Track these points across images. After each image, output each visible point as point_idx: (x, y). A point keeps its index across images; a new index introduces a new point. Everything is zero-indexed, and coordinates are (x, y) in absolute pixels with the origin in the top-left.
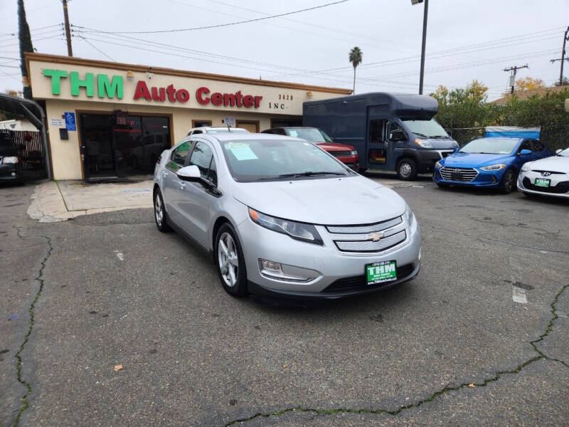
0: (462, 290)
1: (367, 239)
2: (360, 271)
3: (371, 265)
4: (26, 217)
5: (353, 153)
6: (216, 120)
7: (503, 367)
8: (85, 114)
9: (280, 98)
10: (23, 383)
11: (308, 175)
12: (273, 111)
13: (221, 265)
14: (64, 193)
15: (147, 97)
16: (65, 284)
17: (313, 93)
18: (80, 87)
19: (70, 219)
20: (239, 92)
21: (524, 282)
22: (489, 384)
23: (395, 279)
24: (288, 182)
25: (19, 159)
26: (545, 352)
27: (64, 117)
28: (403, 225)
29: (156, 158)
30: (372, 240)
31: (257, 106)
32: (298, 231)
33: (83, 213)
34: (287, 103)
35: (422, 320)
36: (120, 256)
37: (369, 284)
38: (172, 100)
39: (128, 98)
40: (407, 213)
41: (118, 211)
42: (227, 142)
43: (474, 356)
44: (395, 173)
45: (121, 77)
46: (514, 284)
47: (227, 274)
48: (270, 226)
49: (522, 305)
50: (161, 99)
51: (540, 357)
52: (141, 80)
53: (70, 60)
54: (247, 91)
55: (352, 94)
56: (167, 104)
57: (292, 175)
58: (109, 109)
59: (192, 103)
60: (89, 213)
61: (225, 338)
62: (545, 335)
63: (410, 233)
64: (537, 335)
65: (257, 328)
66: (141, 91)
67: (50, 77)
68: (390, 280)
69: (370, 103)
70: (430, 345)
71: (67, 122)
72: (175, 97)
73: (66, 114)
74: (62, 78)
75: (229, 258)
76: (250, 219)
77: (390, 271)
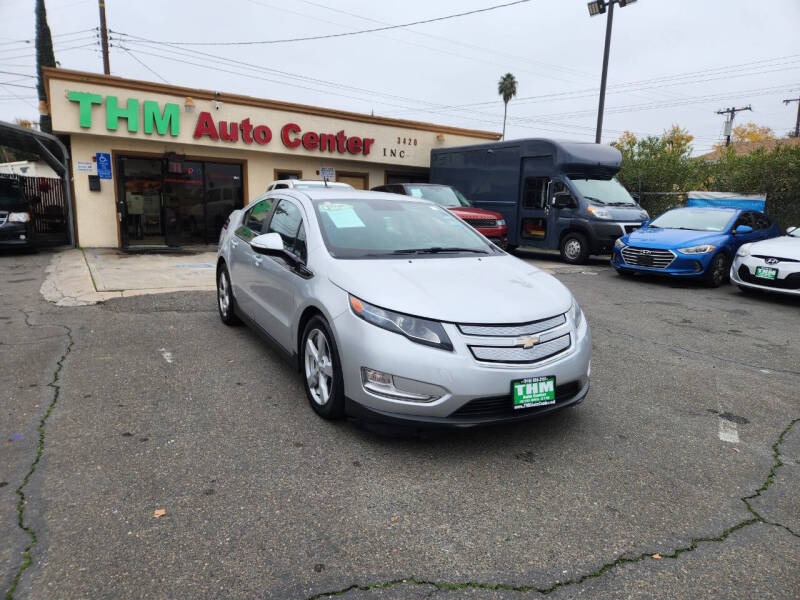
0: (647, 422)
1: (515, 344)
2: (504, 390)
3: (520, 381)
4: (38, 298)
5: (499, 223)
6: (307, 171)
7: (702, 532)
8: (124, 156)
9: (399, 142)
10: (26, 529)
11: (435, 252)
12: (389, 160)
13: (308, 374)
14: (92, 266)
15: (213, 136)
16: (90, 393)
17: (446, 137)
18: (119, 118)
19: (99, 303)
20: (342, 133)
21: (736, 412)
22: (682, 555)
23: (554, 402)
24: (406, 261)
25: (31, 217)
26: (762, 513)
27: (96, 159)
28: (568, 326)
29: (222, 221)
30: (521, 346)
31: (366, 152)
32: (418, 330)
33: (118, 295)
34: (409, 150)
35: (589, 461)
36: (168, 356)
37: (516, 407)
38: (247, 140)
39: (185, 135)
40: (573, 310)
41: (167, 294)
42: (322, 201)
43: (662, 514)
44: (558, 253)
45: (178, 106)
46: (720, 416)
47: (317, 386)
48: (380, 322)
49: (731, 445)
50: (232, 138)
51: (754, 521)
52: (205, 111)
53: (106, 80)
54: (353, 130)
55: (501, 141)
56: (240, 145)
57: (413, 251)
58: (160, 151)
59: (276, 146)
60: (126, 294)
61: (310, 476)
62: (764, 489)
63: (577, 338)
64: (752, 489)
65: (357, 464)
66: (205, 126)
67: (78, 103)
68: (546, 403)
69: (527, 154)
70: (600, 497)
71: (99, 167)
72: (251, 136)
73: (99, 155)
74: (94, 104)
75: (320, 364)
76: (351, 311)
77: (547, 391)
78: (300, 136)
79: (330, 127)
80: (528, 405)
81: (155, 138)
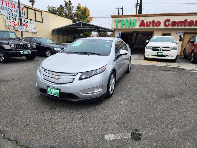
15: (144, 26)
18: (123, 24)
20: (187, 19)
27: (119, 34)
31: (196, 25)
37: (47, 93)
38: (153, 26)
39: (137, 27)
45: (136, 19)
50: (149, 26)
52: (143, 20)
56: (151, 27)
58: (132, 31)
59: (162, 26)
67: (116, 22)
71: (120, 36)
72: (154, 24)
73: (120, 33)
74: (119, 22)
77: (57, 92)
78: (170, 23)
79: (182, 19)
80: (51, 94)
81: (130, 28)
